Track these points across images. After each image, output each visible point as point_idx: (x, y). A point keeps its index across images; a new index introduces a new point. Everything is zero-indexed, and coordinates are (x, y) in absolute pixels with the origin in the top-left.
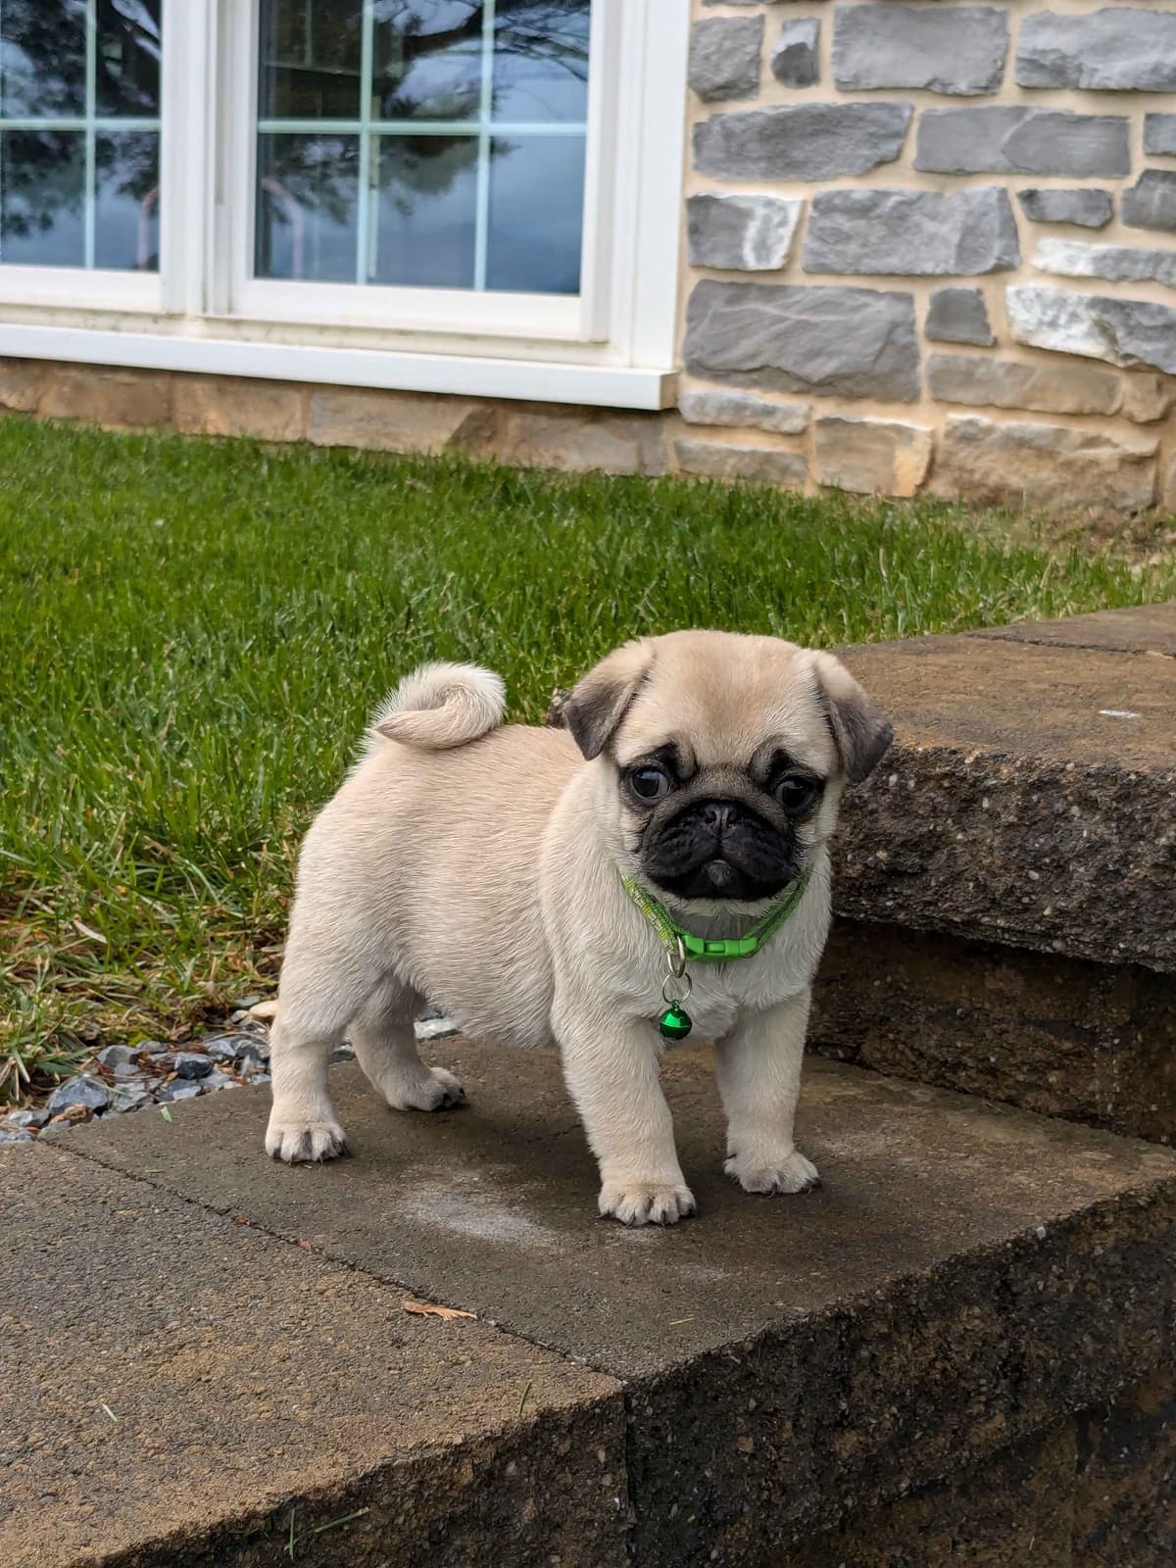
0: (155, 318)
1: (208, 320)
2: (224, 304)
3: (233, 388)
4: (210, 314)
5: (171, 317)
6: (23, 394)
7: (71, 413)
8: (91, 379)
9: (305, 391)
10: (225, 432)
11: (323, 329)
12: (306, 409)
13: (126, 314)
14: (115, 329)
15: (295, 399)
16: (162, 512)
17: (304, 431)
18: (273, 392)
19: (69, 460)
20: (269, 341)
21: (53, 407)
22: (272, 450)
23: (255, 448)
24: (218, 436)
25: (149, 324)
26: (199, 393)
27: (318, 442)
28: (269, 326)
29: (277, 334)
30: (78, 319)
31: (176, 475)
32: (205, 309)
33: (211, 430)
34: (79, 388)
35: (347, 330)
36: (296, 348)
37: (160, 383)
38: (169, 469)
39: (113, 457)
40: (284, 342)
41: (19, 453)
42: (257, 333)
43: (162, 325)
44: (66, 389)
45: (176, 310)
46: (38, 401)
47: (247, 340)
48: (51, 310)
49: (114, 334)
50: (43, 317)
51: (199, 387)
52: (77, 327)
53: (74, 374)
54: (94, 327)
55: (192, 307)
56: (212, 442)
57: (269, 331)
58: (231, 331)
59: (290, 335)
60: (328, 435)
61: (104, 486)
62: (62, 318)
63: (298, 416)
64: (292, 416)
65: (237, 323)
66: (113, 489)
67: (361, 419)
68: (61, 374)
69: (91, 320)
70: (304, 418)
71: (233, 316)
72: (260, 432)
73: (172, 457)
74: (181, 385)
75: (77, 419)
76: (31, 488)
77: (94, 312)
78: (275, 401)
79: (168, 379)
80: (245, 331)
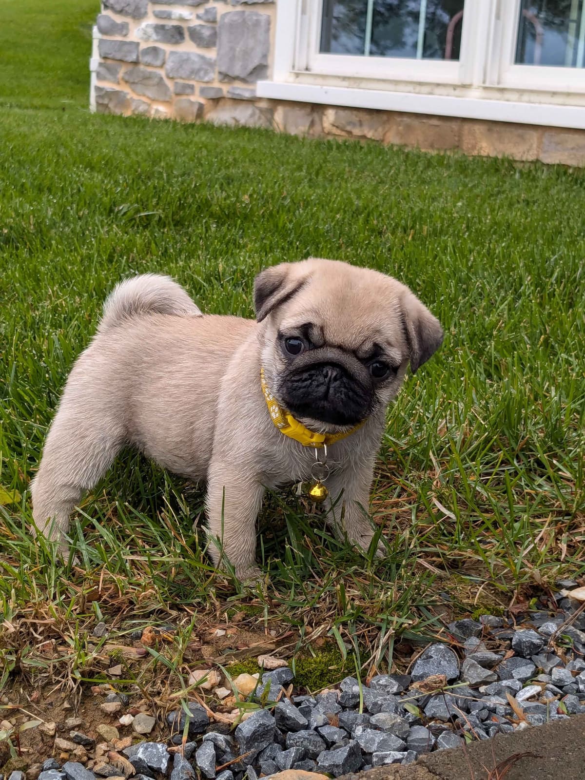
0: (455, 87)
1: (485, 88)
2: (496, 79)
3: (497, 128)
4: (487, 85)
5: (464, 86)
6: (376, 130)
7: (402, 142)
8: (415, 122)
9: (540, 131)
10: (492, 155)
11: (554, 94)
12: (540, 143)
13: (438, 85)
14: (431, 93)
15: (534, 136)
16: (461, 197)
17: (538, 155)
18: (520, 131)
19: (403, 168)
20: (521, 101)
21: (393, 138)
22: (518, 166)
23: (511, 164)
24: (488, 157)
25: (451, 91)
26: (477, 131)
27: (546, 161)
28: (521, 92)
29: (526, 97)
30: (410, 88)
31: (466, 177)
32: (484, 82)
33: (484, 153)
34: (409, 127)
35: (568, 94)
36: (537, 105)
37: (455, 126)
38: (461, 173)
39: (429, 165)
40: (530, 102)
41: (374, 163)
42: (515, 96)
43: (458, 92)
44: (401, 128)
45: (467, 82)
46: (385, 134)
47: (508, 100)
48: (396, 82)
49: (430, 96)
50: (391, 87)
51: (478, 129)
52: (410, 92)
53: (406, 119)
54: (419, 93)
55: (477, 80)
56: (485, 159)
57: (521, 95)
58: (498, 95)
59: (534, 97)
60: (553, 158)
61: (424, 182)
62: (401, 87)
63: (535, 146)
64: (531, 146)
65: (502, 90)
66: (429, 183)
67: (573, 149)
68: (399, 119)
69: (418, 88)
70: (538, 147)
71: (501, 86)
72: (512, 155)
73: (463, 167)
74: (467, 127)
75: (406, 145)
76: (382, 182)
77: (421, 84)
78: (521, 137)
79: (459, 123)
80: (507, 95)
